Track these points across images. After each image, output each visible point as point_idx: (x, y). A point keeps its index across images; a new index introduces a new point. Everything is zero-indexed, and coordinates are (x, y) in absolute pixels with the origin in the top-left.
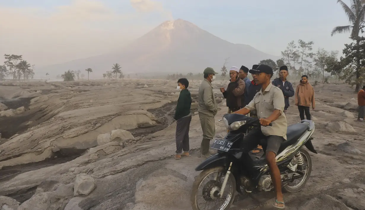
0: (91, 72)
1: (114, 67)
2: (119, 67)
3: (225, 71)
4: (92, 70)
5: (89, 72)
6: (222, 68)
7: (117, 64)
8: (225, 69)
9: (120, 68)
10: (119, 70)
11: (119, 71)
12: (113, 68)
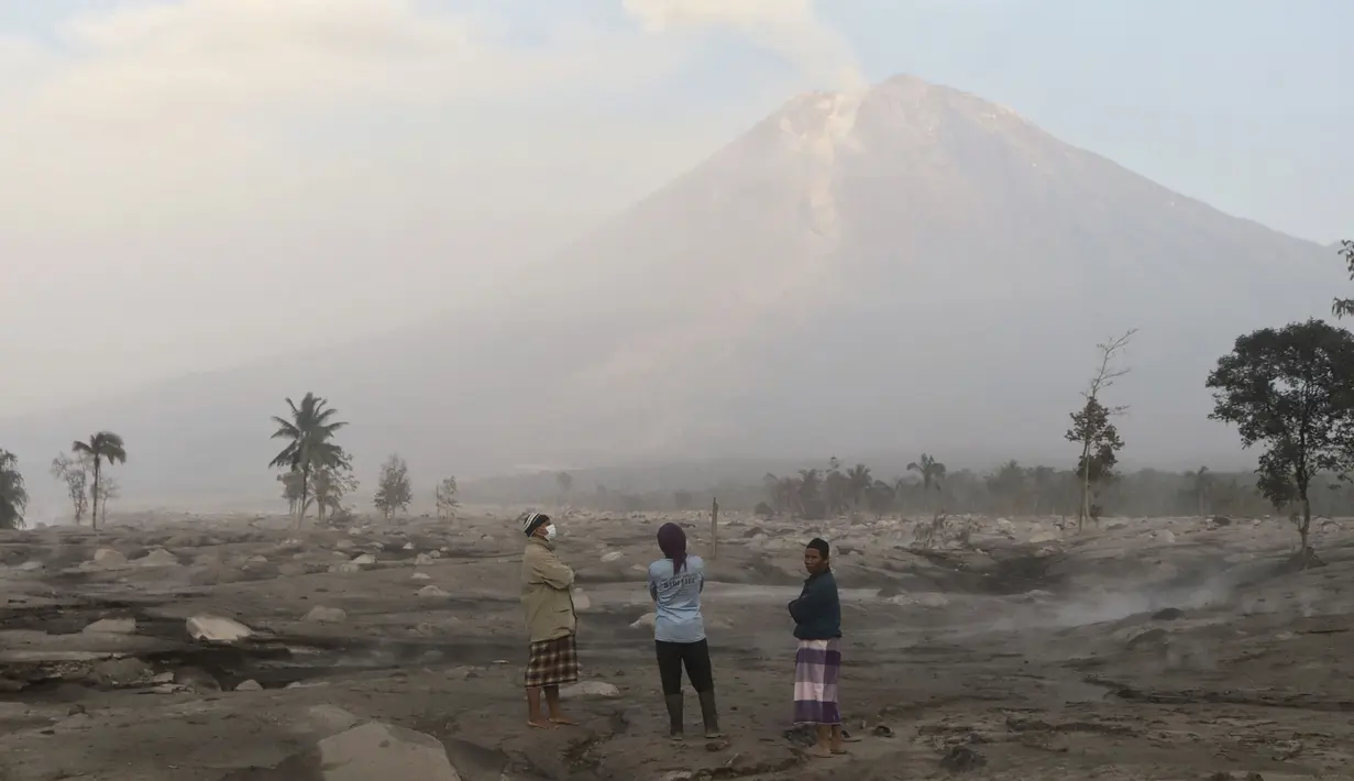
0: (116, 460)
1: (293, 422)
2: (325, 423)
3: (1105, 441)
4: (124, 447)
5: (104, 459)
6: (1078, 419)
7: (309, 402)
8: (1101, 421)
9: (337, 425)
10: (328, 440)
11: (328, 446)
12: (279, 426)
